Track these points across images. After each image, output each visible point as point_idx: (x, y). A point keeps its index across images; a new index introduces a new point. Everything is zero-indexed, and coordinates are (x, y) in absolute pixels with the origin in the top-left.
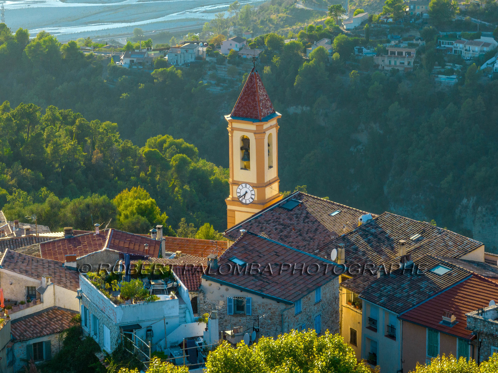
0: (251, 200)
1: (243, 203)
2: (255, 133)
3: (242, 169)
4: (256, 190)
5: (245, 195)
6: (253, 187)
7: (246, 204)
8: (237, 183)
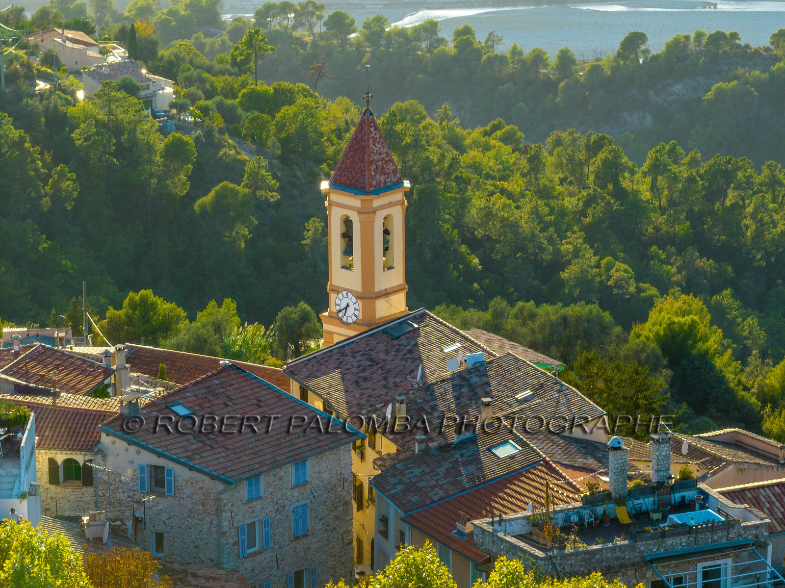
0: (355, 319)
1: (343, 322)
2: (358, 213)
3: (343, 267)
4: (360, 302)
5: (346, 308)
6: (357, 297)
7: (347, 324)
8: (337, 291)
